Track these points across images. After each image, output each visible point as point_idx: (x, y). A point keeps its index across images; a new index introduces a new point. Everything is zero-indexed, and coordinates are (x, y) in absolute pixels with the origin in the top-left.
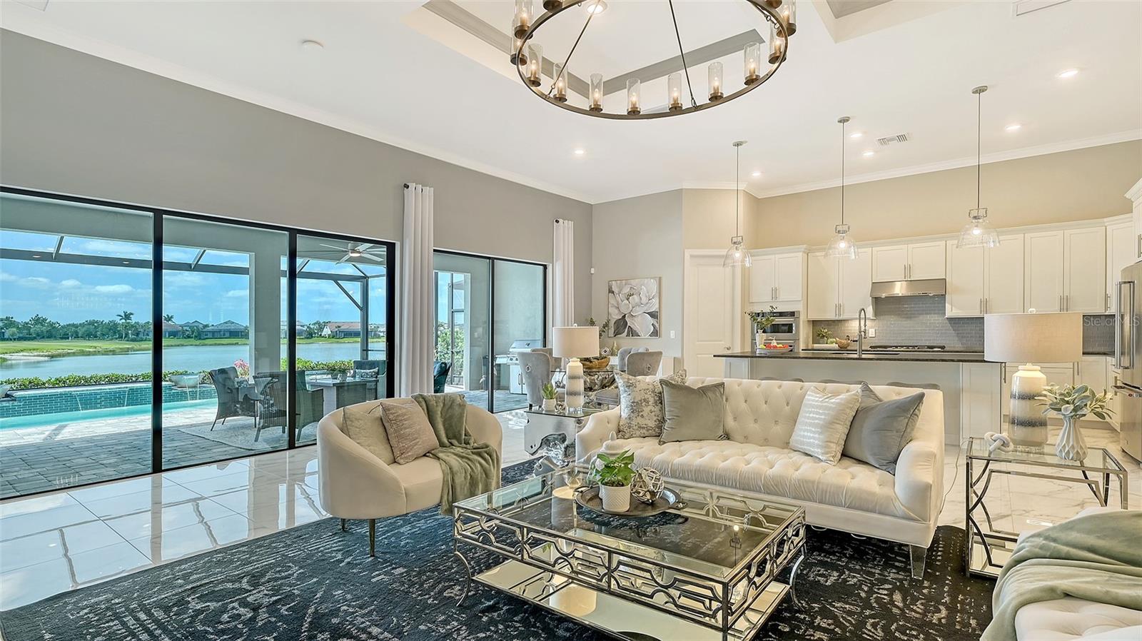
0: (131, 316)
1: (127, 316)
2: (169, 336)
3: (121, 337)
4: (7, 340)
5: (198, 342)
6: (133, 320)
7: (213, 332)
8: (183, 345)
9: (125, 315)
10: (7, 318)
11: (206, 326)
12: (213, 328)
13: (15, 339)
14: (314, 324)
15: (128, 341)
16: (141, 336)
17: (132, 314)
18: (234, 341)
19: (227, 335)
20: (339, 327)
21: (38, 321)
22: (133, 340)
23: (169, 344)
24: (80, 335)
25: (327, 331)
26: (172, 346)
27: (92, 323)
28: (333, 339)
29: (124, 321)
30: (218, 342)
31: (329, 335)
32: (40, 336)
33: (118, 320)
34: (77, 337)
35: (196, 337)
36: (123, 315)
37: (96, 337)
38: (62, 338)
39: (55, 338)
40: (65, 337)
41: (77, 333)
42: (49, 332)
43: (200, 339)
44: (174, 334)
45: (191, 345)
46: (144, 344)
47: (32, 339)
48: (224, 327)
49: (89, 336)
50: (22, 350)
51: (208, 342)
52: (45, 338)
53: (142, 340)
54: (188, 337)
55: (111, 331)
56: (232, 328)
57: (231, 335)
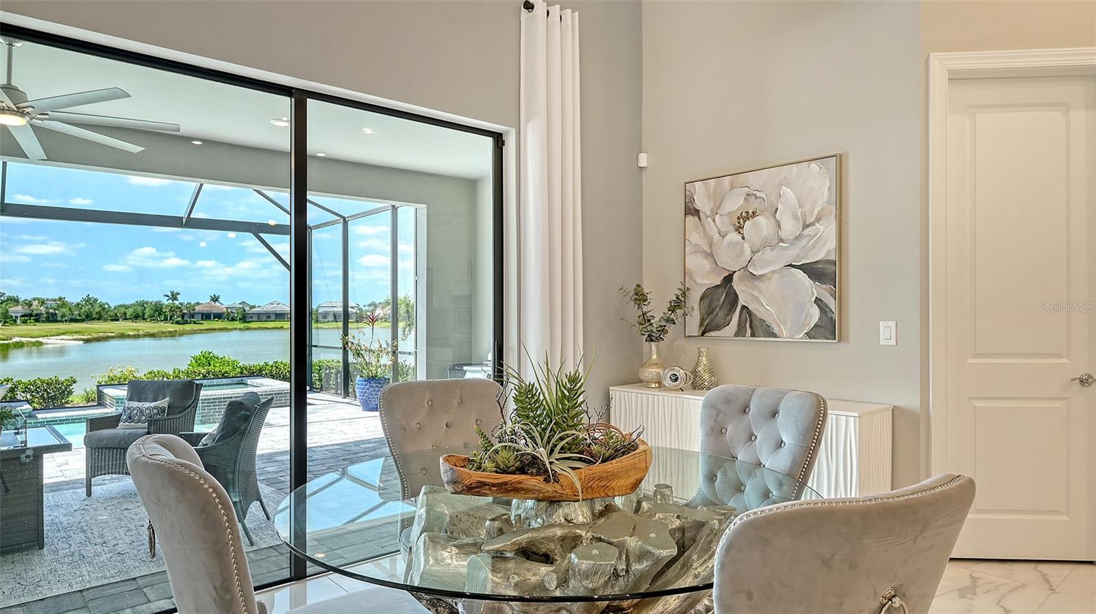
0: (178, 296)
1: (174, 296)
2: (214, 319)
3: (166, 319)
4: (60, 321)
5: (243, 326)
7: (259, 315)
8: (226, 329)
9: (172, 293)
10: (60, 299)
11: (253, 307)
12: (257, 309)
13: (66, 321)
14: (370, 305)
15: (172, 323)
16: (186, 318)
17: (178, 294)
18: (278, 324)
19: (273, 317)
21: (89, 301)
22: (178, 323)
23: (209, 327)
24: (128, 317)
26: (216, 329)
27: (142, 304)
28: (385, 323)
29: (170, 301)
30: (262, 326)
32: (89, 317)
33: (165, 301)
34: (126, 319)
35: (240, 319)
36: (170, 294)
37: (144, 319)
38: (112, 320)
39: (106, 320)
40: (115, 319)
41: (125, 314)
42: (99, 313)
43: (245, 322)
44: (219, 316)
45: (236, 329)
46: (188, 327)
47: (83, 321)
48: (269, 308)
49: (137, 317)
50: (64, 334)
51: (253, 325)
52: (94, 319)
53: (186, 323)
54: (233, 320)
55: (158, 312)
56: (279, 309)
57: (277, 318)
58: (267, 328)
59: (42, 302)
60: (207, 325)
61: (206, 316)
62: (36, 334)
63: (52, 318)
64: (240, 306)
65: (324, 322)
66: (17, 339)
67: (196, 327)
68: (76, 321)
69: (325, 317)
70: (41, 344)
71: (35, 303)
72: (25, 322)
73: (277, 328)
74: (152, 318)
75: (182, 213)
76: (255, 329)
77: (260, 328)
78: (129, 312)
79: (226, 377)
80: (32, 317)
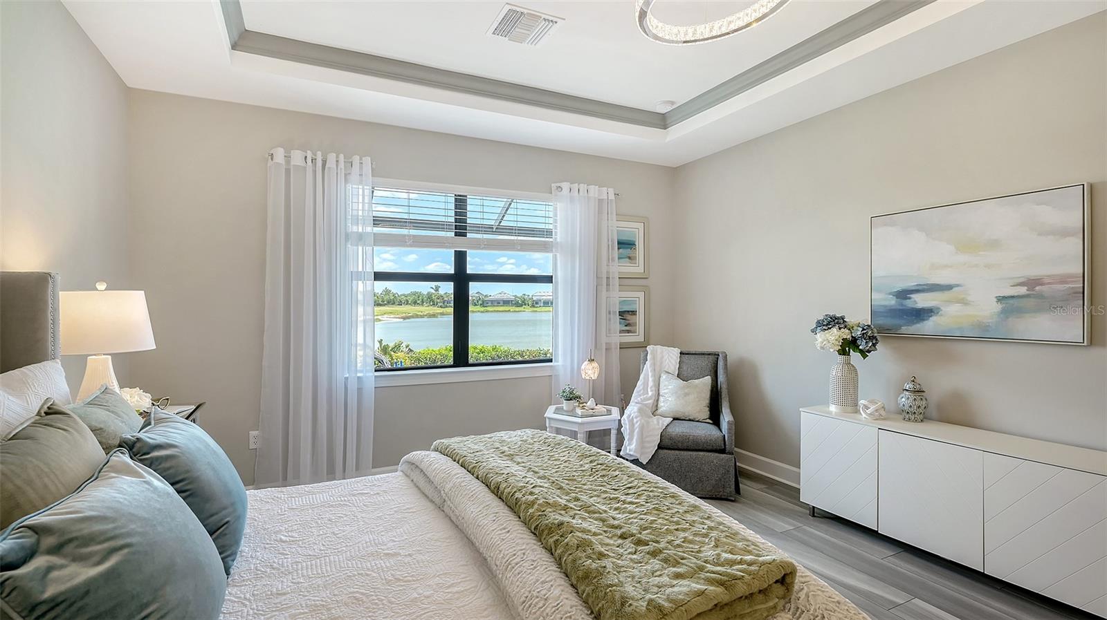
1: (438, 289)
5: (482, 309)
7: (492, 302)
8: (473, 312)
12: (491, 298)
15: (438, 307)
16: (446, 304)
18: (507, 308)
19: (502, 303)
21: (387, 292)
22: (441, 307)
24: (409, 303)
30: (496, 309)
33: (433, 291)
35: (481, 304)
36: (434, 288)
37: (418, 303)
41: (408, 301)
42: (393, 300)
45: (479, 311)
46: (448, 310)
48: (499, 297)
49: (415, 303)
51: (489, 309)
52: (391, 304)
53: (446, 307)
54: (476, 305)
55: (428, 300)
56: (505, 297)
57: (504, 303)
58: (500, 311)
64: (477, 295)
65: (537, 307)
69: (537, 303)
73: (506, 311)
76: (492, 311)
77: (495, 311)
78: (410, 299)
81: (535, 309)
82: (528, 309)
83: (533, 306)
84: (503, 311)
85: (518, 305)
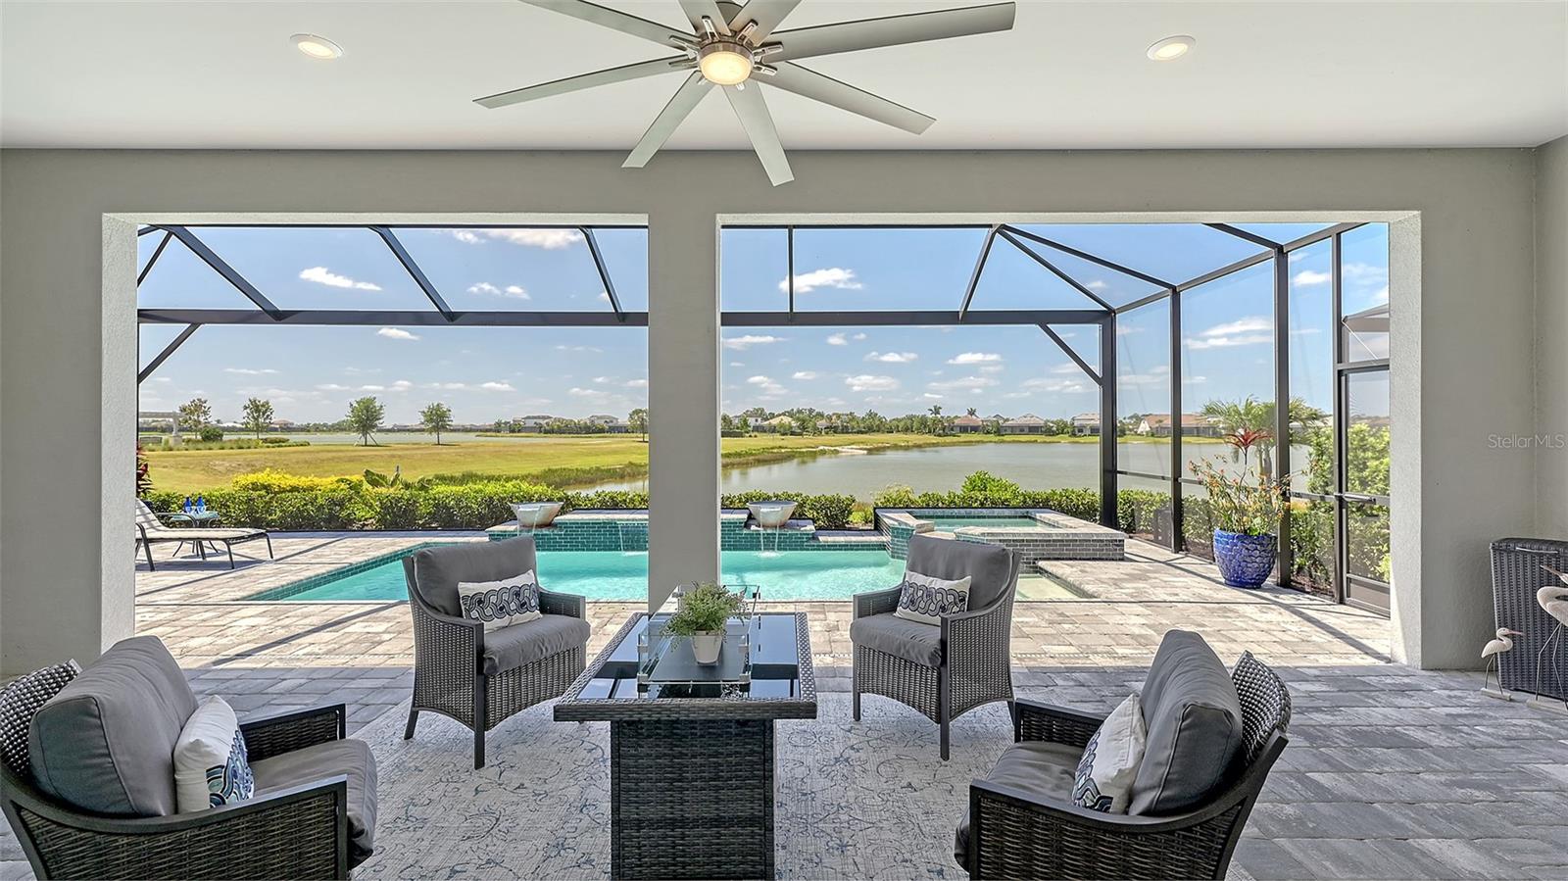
0: (940, 410)
1: (937, 411)
2: (971, 431)
3: (930, 432)
4: (851, 433)
5: (997, 438)
6: (942, 413)
7: (1013, 428)
8: (983, 442)
9: (935, 407)
10: (851, 413)
11: (1007, 420)
12: (1011, 422)
13: (855, 433)
14: (1131, 418)
15: (936, 435)
16: (946, 431)
17: (940, 408)
18: (1032, 438)
19: (1027, 430)
20: (1161, 421)
21: (872, 415)
22: (939, 435)
23: (968, 439)
24: (900, 429)
25: (1144, 427)
26: (973, 442)
27: (911, 418)
29: (934, 415)
30: (1017, 439)
31: (1147, 432)
32: (870, 430)
33: (930, 416)
34: (898, 431)
35: (995, 432)
36: (933, 409)
37: (912, 431)
38: (888, 432)
39: (883, 432)
40: (891, 431)
41: (898, 426)
42: (878, 426)
43: (999, 435)
44: (975, 429)
45: (991, 442)
46: (948, 439)
47: (866, 433)
48: (1022, 421)
49: (907, 430)
50: (853, 444)
51: (1006, 438)
52: (874, 431)
53: (947, 435)
54: (988, 433)
55: (923, 426)
56: (1032, 422)
57: (1030, 431)
58: (1022, 442)
59: (839, 416)
60: (964, 437)
61: (964, 429)
62: (834, 443)
63: (845, 430)
64: (995, 419)
65: (1080, 436)
66: (822, 448)
67: (955, 439)
68: (862, 433)
69: (1081, 431)
70: (837, 452)
71: (834, 417)
72: (827, 433)
73: (1031, 441)
74: (919, 431)
75: (959, 307)
76: (1009, 442)
77: (1014, 442)
78: (901, 425)
79: (1007, 507)
80: (832, 429)
81: (1077, 439)
82: (1064, 439)
83: (1074, 435)
84: (1026, 442)
85: (1049, 432)
